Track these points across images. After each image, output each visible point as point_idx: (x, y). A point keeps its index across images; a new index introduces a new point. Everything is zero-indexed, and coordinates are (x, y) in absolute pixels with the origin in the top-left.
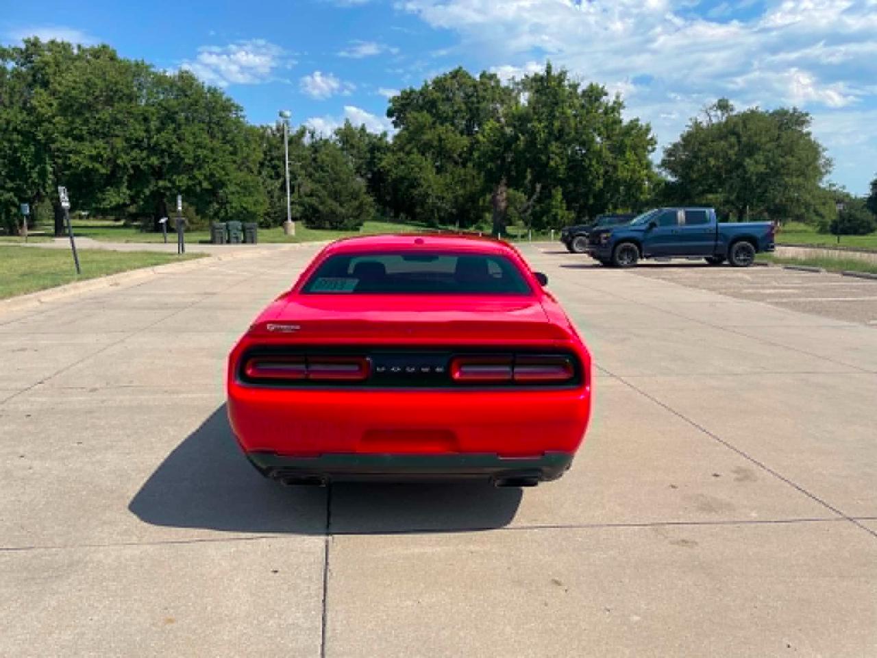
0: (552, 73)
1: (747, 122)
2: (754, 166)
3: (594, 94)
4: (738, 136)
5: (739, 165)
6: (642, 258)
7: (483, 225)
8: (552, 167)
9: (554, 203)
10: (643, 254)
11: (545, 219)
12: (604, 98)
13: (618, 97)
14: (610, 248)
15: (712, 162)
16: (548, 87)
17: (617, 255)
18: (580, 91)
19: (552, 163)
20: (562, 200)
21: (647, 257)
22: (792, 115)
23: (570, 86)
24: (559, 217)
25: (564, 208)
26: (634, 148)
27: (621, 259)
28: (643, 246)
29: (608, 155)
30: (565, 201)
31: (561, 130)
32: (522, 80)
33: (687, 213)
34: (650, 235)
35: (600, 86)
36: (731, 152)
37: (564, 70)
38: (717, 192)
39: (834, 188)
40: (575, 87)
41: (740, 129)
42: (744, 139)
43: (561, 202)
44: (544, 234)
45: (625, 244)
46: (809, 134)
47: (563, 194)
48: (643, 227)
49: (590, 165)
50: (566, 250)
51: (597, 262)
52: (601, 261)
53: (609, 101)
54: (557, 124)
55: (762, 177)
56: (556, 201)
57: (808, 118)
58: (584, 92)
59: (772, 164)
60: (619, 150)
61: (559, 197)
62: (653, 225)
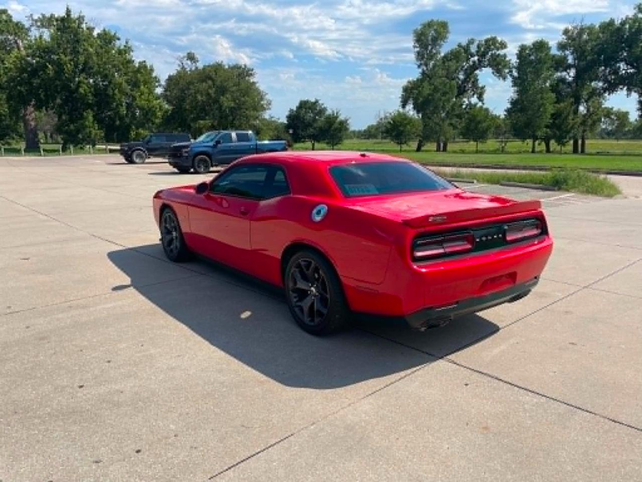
0: (72, 16)
1: (217, 71)
2: (227, 102)
3: (107, 39)
4: (213, 80)
5: (216, 101)
6: (212, 166)
7: (10, 141)
8: (81, 93)
9: (87, 123)
10: (214, 164)
11: (80, 136)
12: (118, 43)
13: (127, 43)
14: (190, 159)
15: (199, 98)
16: (69, 27)
17: (196, 164)
18: (95, 33)
19: (81, 90)
20: (94, 120)
21: (216, 166)
22: (244, 69)
23: (88, 29)
24: (93, 136)
25: (97, 128)
26: (145, 83)
27: (199, 167)
28: (213, 158)
29: (127, 88)
30: (96, 122)
31: (85, 63)
32: (39, 18)
33: (237, 135)
34: (216, 150)
35: (113, 33)
36: (210, 91)
37: (82, 15)
38: (205, 120)
39: (273, 119)
40: (91, 29)
41: (213, 75)
42: (218, 83)
43: (93, 122)
44: (81, 148)
45: (201, 156)
46: (254, 83)
47: (94, 116)
48: (211, 144)
49: (114, 94)
50: (124, 161)
51: (176, 170)
52: (179, 170)
53: (121, 44)
54: (82, 59)
55: (232, 110)
56: (89, 121)
57: (252, 72)
58: (98, 34)
59: (237, 101)
60: (135, 85)
61: (91, 118)
62: (218, 142)
